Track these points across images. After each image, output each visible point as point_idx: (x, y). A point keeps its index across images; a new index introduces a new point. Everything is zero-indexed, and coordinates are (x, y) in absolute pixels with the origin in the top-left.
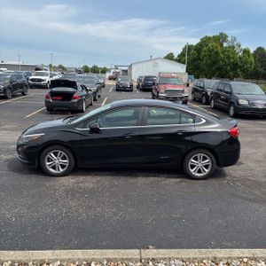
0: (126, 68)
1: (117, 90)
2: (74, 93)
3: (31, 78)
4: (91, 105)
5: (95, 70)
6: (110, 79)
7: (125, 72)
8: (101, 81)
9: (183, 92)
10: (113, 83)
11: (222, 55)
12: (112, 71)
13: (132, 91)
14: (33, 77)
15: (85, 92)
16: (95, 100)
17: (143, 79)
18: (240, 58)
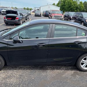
0: (38, 8)
1: (35, 16)
2: (16, 16)
3: (2, 11)
4: (25, 21)
5: (28, 9)
6: (33, 12)
7: (38, 10)
8: (29, 13)
9: (61, 16)
10: (34, 13)
11: (73, 4)
12: (34, 9)
13: (41, 16)
14: (3, 10)
15: (22, 16)
16: (26, 20)
17: (45, 12)
18: (79, 5)
